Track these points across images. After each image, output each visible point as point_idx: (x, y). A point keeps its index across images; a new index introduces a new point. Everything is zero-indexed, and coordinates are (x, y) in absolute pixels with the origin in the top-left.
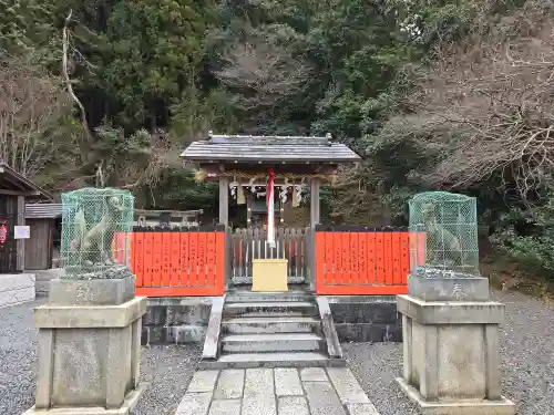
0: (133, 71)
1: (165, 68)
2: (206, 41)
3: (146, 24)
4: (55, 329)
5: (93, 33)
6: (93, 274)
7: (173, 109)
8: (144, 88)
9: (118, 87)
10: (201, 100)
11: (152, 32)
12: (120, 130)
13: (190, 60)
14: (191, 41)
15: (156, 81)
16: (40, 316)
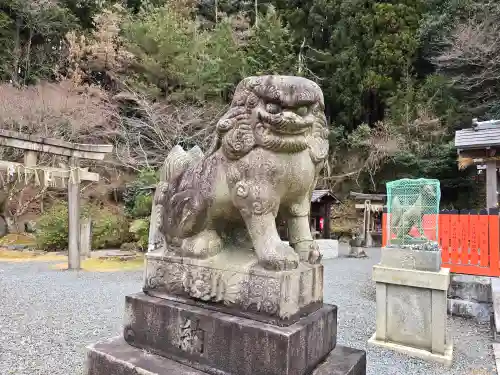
0: (352, 74)
1: (380, 66)
2: (421, 30)
3: (362, 32)
4: (387, 284)
5: (320, 52)
6: (413, 246)
7: (389, 101)
8: (361, 87)
9: (339, 91)
10: (416, 88)
11: (368, 39)
12: (342, 128)
13: (405, 52)
14: (405, 35)
15: (372, 79)
16: (377, 272)
